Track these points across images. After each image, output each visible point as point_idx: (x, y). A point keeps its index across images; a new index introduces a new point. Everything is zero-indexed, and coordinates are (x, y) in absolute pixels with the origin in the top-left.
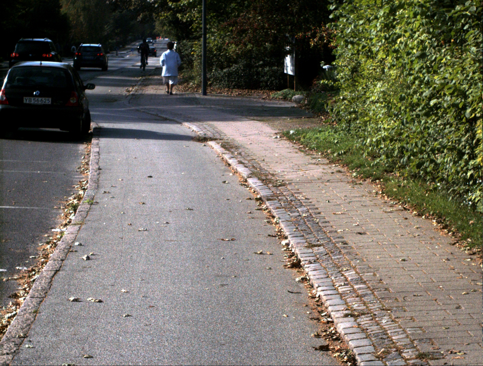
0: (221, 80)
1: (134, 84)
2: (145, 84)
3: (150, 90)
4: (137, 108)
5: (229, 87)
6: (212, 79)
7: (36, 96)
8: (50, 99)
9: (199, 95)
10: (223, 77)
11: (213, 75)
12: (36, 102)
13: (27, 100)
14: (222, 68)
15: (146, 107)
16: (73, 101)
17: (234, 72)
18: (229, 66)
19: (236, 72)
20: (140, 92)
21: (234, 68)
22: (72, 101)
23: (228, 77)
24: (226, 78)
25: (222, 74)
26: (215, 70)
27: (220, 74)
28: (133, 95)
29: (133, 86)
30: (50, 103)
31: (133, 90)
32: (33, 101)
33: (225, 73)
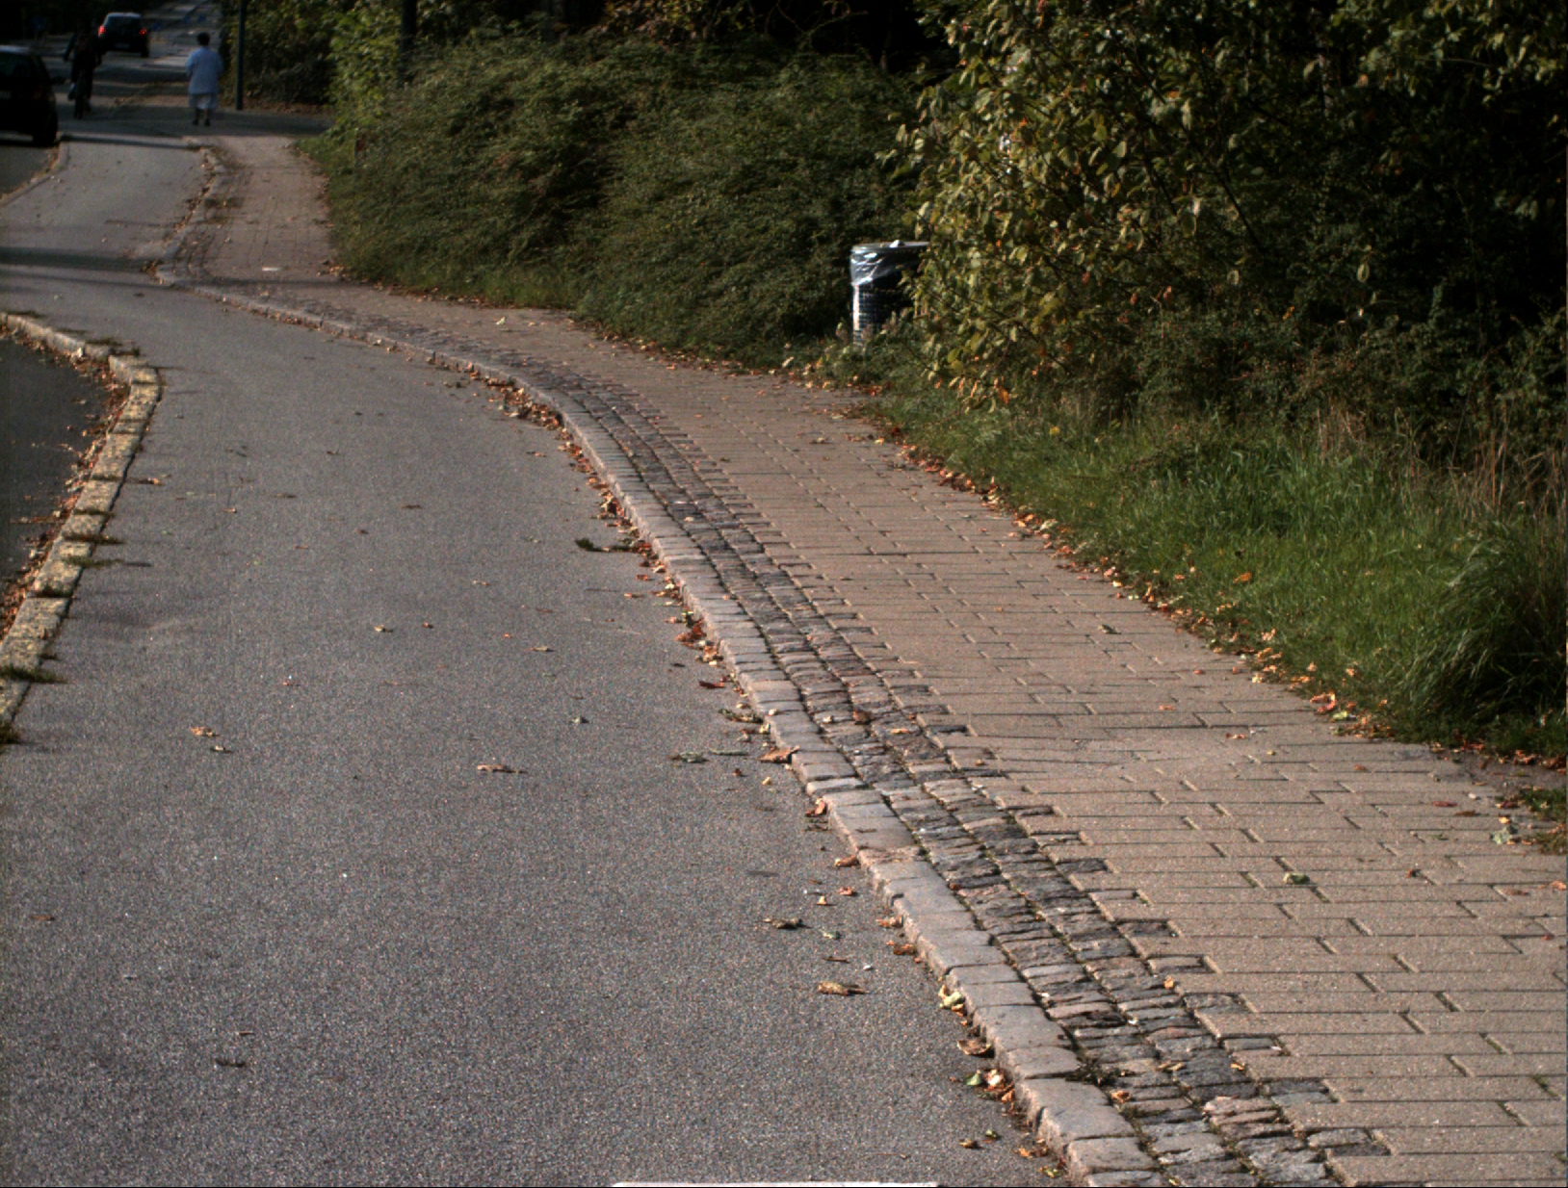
0: (274, 90)
2: (149, 93)
3: (158, 102)
5: (287, 100)
6: (260, 87)
9: (231, 110)
10: (277, 82)
11: (263, 79)
14: (278, 68)
15: (139, 120)
17: (297, 75)
18: (291, 66)
20: (136, 104)
23: (286, 83)
24: (284, 86)
26: (267, 71)
27: (273, 78)
31: (124, 101)
33: (281, 76)
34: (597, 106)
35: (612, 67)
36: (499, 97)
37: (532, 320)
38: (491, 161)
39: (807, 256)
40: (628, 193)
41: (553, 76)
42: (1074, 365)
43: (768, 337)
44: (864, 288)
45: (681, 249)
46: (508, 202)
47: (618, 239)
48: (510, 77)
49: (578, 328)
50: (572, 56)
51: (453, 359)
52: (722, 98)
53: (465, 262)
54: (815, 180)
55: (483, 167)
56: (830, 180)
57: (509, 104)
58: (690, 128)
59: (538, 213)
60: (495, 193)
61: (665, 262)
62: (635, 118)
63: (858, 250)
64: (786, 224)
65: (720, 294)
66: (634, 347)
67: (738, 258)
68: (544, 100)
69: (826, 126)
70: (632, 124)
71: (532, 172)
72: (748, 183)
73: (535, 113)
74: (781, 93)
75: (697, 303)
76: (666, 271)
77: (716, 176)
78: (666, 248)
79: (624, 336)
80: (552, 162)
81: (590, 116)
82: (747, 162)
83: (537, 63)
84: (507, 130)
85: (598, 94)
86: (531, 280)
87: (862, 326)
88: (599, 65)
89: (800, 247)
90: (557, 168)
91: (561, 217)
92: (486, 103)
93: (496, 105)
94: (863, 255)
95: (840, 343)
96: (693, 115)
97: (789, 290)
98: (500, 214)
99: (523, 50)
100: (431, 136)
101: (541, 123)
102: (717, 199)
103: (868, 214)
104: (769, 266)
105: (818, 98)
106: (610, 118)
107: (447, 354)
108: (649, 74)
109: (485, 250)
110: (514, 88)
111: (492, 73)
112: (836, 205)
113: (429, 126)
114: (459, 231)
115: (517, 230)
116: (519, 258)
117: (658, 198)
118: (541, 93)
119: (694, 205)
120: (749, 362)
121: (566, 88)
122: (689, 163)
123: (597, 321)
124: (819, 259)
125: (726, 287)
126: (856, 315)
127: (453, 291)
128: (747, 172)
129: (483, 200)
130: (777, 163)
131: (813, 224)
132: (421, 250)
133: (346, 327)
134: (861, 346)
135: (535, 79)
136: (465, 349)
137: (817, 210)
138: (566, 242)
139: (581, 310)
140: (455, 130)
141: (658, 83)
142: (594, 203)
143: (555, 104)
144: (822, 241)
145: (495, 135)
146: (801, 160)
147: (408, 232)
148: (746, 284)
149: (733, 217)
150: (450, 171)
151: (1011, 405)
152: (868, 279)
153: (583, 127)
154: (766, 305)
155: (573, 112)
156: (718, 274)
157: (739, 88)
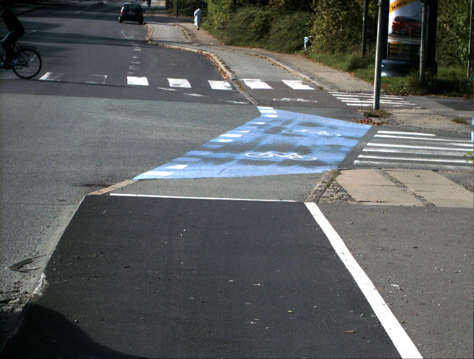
0: (183, 13)
3: (157, 15)
5: (187, 15)
6: (180, 12)
9: (175, 17)
11: (181, 10)
13: (129, 13)
21: (189, 8)
27: (183, 10)
32: (130, 13)
34: (268, 18)
35: (270, 12)
36: (252, 16)
37: (258, 49)
38: (251, 26)
39: (299, 39)
40: (273, 30)
41: (261, 13)
42: (328, 48)
43: (293, 50)
44: (306, 43)
45: (281, 38)
46: (254, 32)
47: (271, 37)
48: (254, 13)
49: (265, 50)
50: (264, 10)
51: (249, 53)
52: (287, 17)
53: (246, 42)
54: (300, 28)
55: (250, 27)
56: (302, 29)
57: (254, 17)
58: (282, 21)
59: (258, 34)
60: (252, 31)
61: (278, 40)
62: (274, 19)
63: (305, 37)
64: (296, 35)
65: (286, 44)
66: (274, 52)
67: (289, 39)
68: (260, 17)
69: (302, 21)
70: (273, 21)
71: (258, 28)
72: (290, 29)
73: (258, 19)
74: (296, 16)
75: (283, 46)
76: (279, 41)
77: (286, 28)
78: (279, 38)
79: (272, 51)
80: (261, 26)
81: (267, 19)
82: (290, 26)
83: (258, 11)
84: (254, 21)
85: (268, 16)
86: (257, 44)
87: (306, 47)
88: (268, 11)
89: (298, 37)
90: (262, 27)
91: (262, 34)
92: (250, 17)
93: (252, 17)
94: (306, 38)
95: (303, 50)
96: (283, 19)
97: (296, 43)
98: (252, 34)
99: (255, 9)
100: (241, 22)
101: (259, 20)
102: (286, 31)
103: (307, 33)
104: (294, 40)
105: (301, 17)
106: (270, 19)
107: (247, 52)
108: (276, 13)
109: (250, 40)
110: (255, 15)
111: (251, 12)
112: (303, 32)
113: (241, 20)
114: (245, 37)
115: (255, 36)
116: (256, 41)
117: (278, 31)
118: (260, 15)
119: (283, 32)
120: (290, 53)
121: (263, 15)
122: (282, 26)
123: (268, 49)
124: (300, 39)
125: (287, 43)
126: (305, 46)
127: (245, 46)
128: (290, 27)
129: (250, 32)
130: (295, 26)
131: (299, 34)
132: (239, 40)
133: (231, 50)
134: (305, 50)
135: (258, 13)
136: (250, 52)
137: (300, 33)
138: (263, 38)
139: (266, 48)
140: (245, 21)
141: (277, 14)
142: (268, 32)
143: (261, 17)
144: (301, 37)
145: (252, 22)
146: (298, 26)
147: (237, 37)
148: (290, 43)
149: (288, 33)
150: (244, 27)
151: (321, 53)
152: (307, 41)
153: (266, 21)
154: (293, 46)
155: (264, 18)
156: (286, 42)
157: (289, 15)
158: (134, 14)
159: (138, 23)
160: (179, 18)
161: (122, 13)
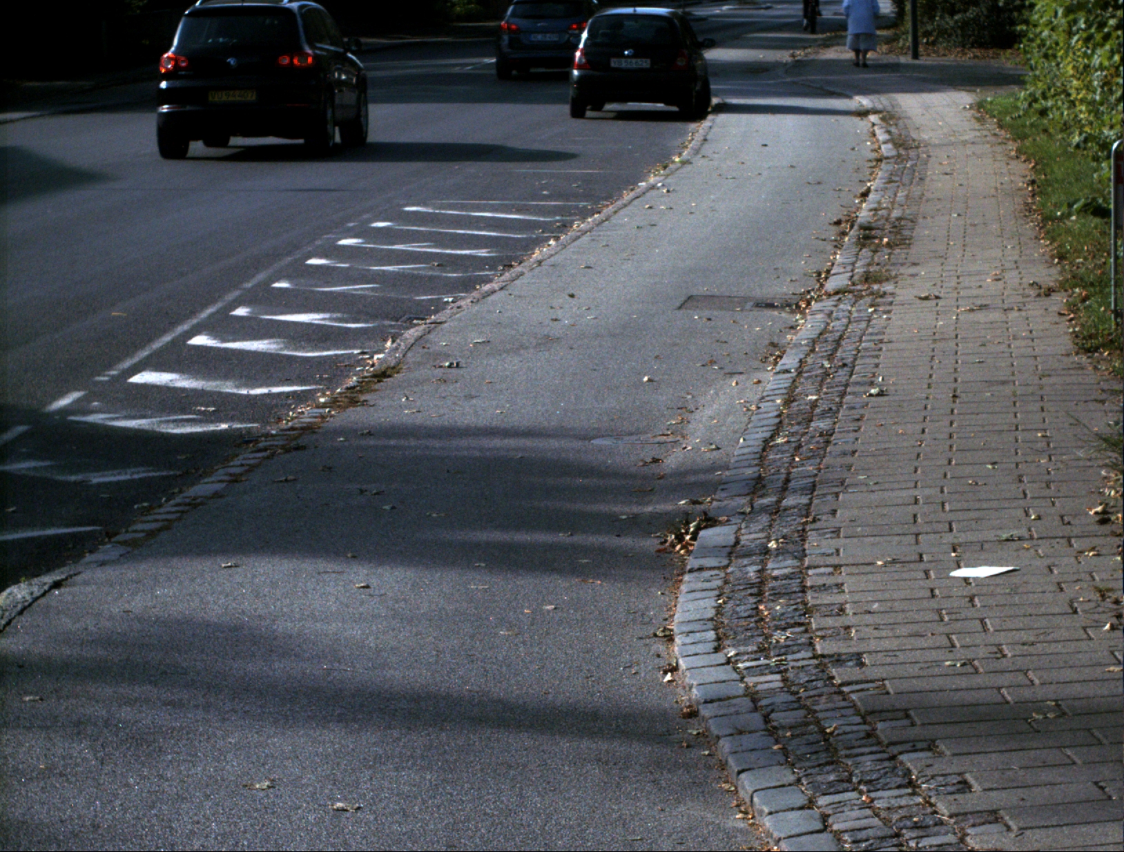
0: (950, 36)
1: (806, 45)
2: (826, 44)
3: (831, 54)
4: (795, 79)
5: (964, 46)
6: (935, 34)
7: (628, 56)
8: (649, 61)
10: (953, 28)
11: (938, 26)
12: (629, 66)
13: (614, 63)
14: (952, 13)
15: (809, 77)
16: (681, 62)
17: (973, 19)
18: (965, 11)
19: (975, 20)
20: (812, 57)
21: (971, 12)
22: (679, 63)
23: (962, 28)
24: (959, 32)
25: (951, 23)
27: (947, 23)
28: (798, 61)
29: (805, 48)
30: (648, 66)
31: (800, 53)
32: (624, 64)
33: (956, 22)
158: (645, 63)
159: (675, 109)
160: (923, 61)
161: (580, 67)
